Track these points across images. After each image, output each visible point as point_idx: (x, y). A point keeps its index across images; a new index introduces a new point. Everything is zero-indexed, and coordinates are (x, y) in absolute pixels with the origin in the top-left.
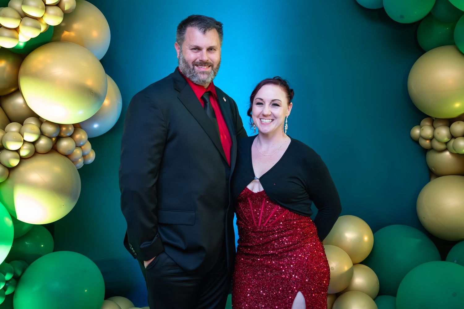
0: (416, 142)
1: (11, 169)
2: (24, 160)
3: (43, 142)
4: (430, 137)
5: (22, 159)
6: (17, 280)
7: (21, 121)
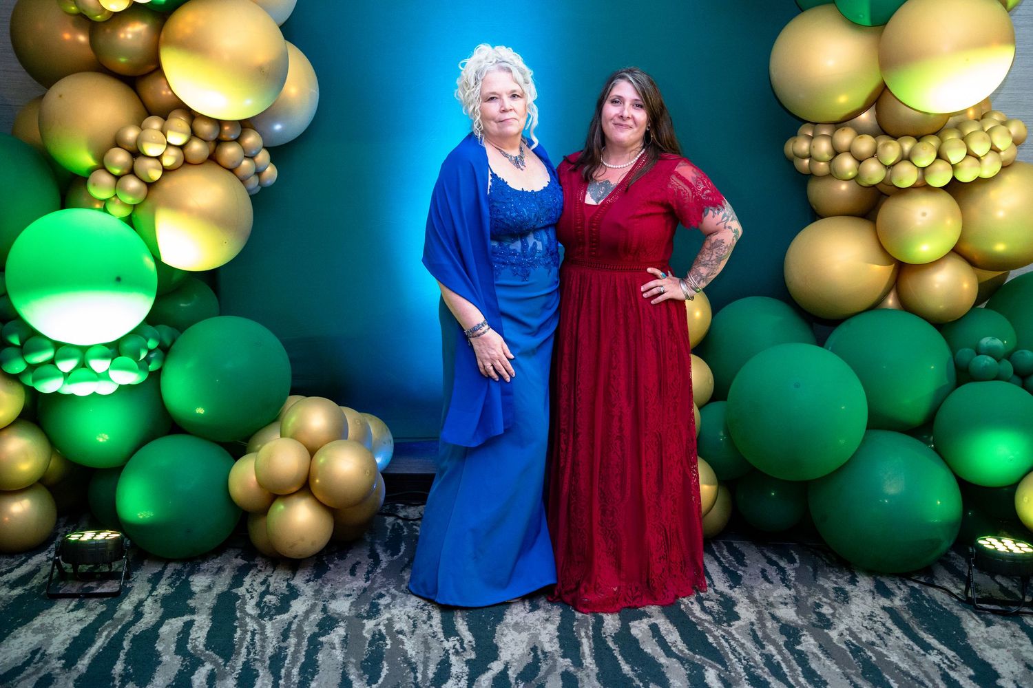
0: (790, 162)
1: (150, 185)
2: (169, 173)
3: (197, 147)
4: (807, 153)
5: (166, 171)
6: (165, 351)
7: (164, 115)
